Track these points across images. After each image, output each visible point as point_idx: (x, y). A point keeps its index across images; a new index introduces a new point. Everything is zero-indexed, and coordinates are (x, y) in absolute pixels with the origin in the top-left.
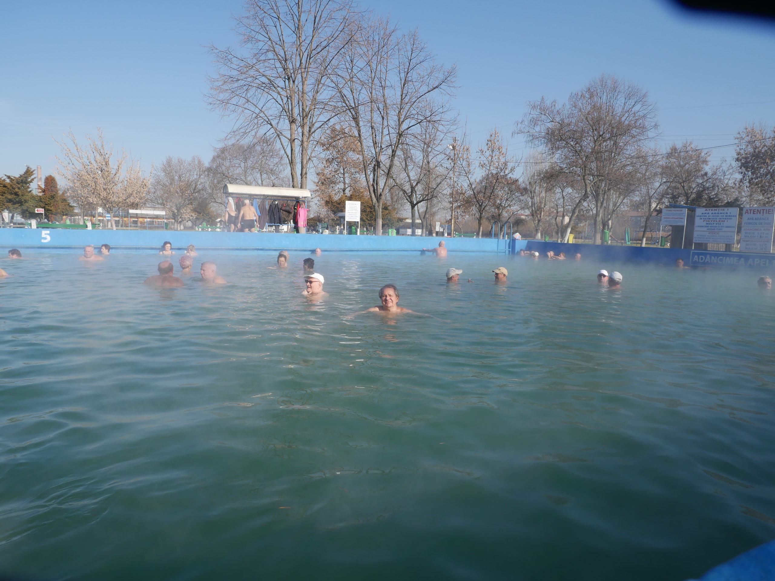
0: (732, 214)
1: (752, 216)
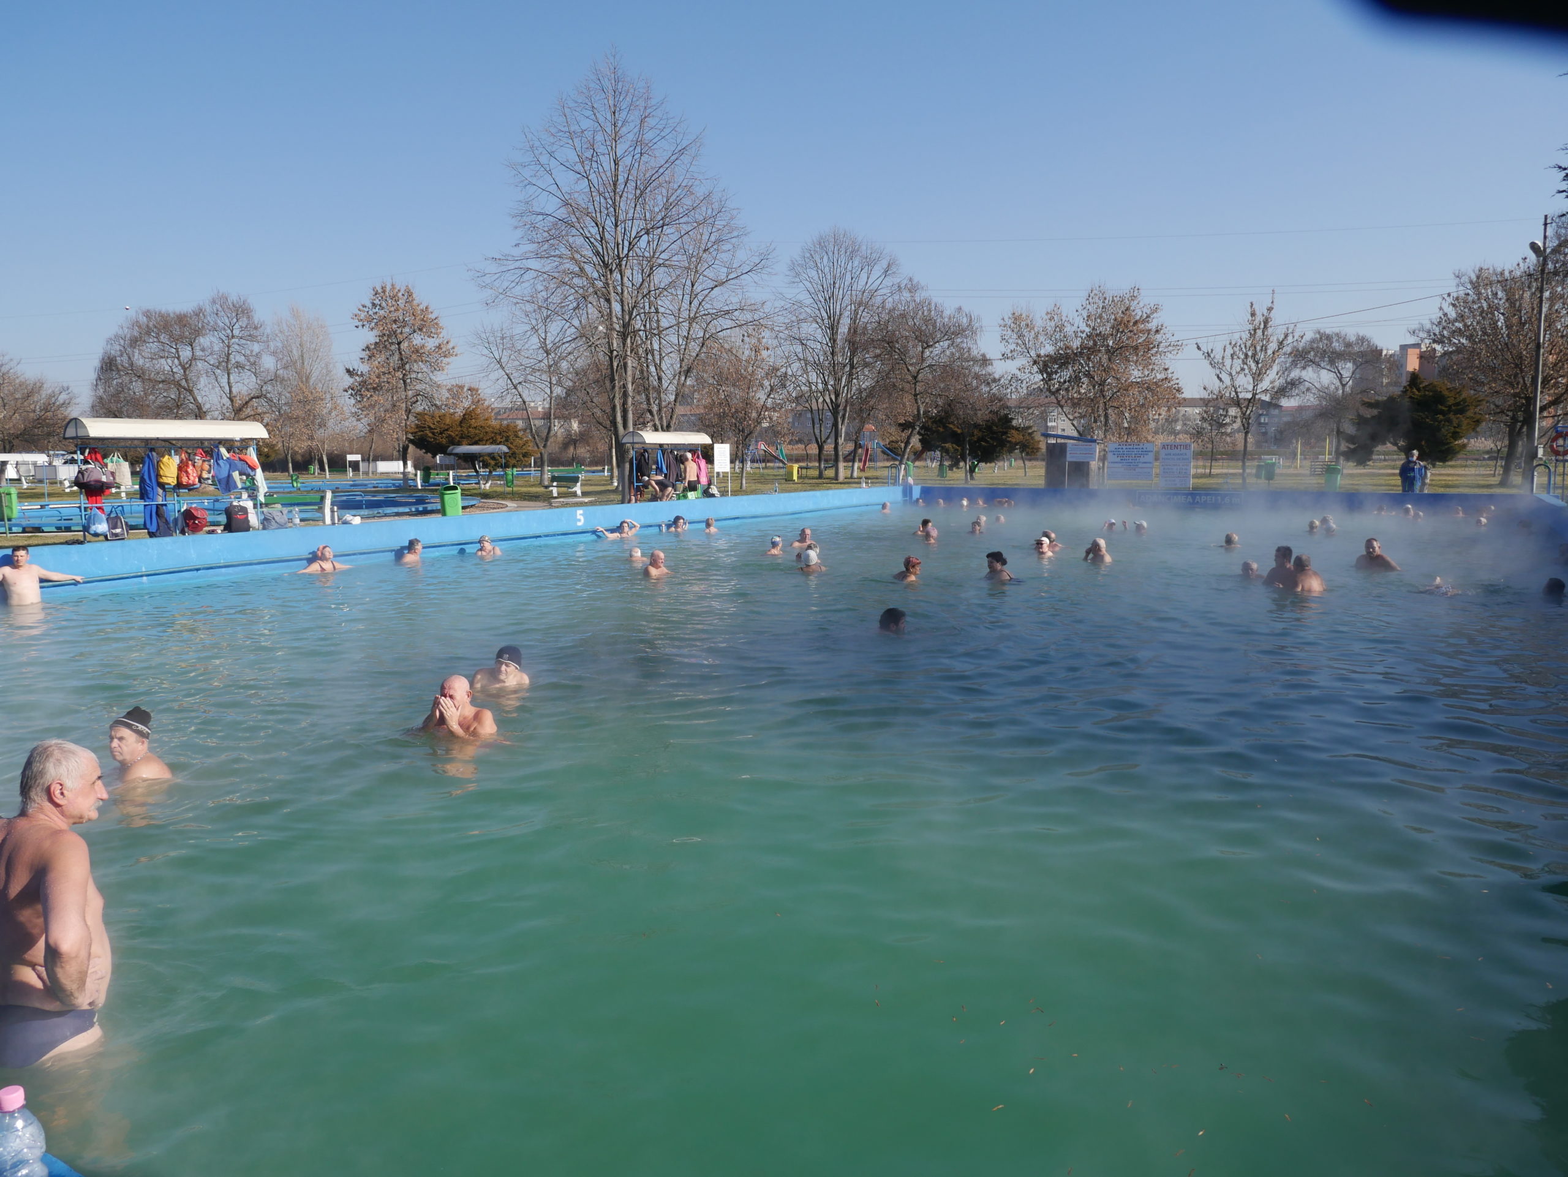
0: (1148, 450)
1: (1169, 451)
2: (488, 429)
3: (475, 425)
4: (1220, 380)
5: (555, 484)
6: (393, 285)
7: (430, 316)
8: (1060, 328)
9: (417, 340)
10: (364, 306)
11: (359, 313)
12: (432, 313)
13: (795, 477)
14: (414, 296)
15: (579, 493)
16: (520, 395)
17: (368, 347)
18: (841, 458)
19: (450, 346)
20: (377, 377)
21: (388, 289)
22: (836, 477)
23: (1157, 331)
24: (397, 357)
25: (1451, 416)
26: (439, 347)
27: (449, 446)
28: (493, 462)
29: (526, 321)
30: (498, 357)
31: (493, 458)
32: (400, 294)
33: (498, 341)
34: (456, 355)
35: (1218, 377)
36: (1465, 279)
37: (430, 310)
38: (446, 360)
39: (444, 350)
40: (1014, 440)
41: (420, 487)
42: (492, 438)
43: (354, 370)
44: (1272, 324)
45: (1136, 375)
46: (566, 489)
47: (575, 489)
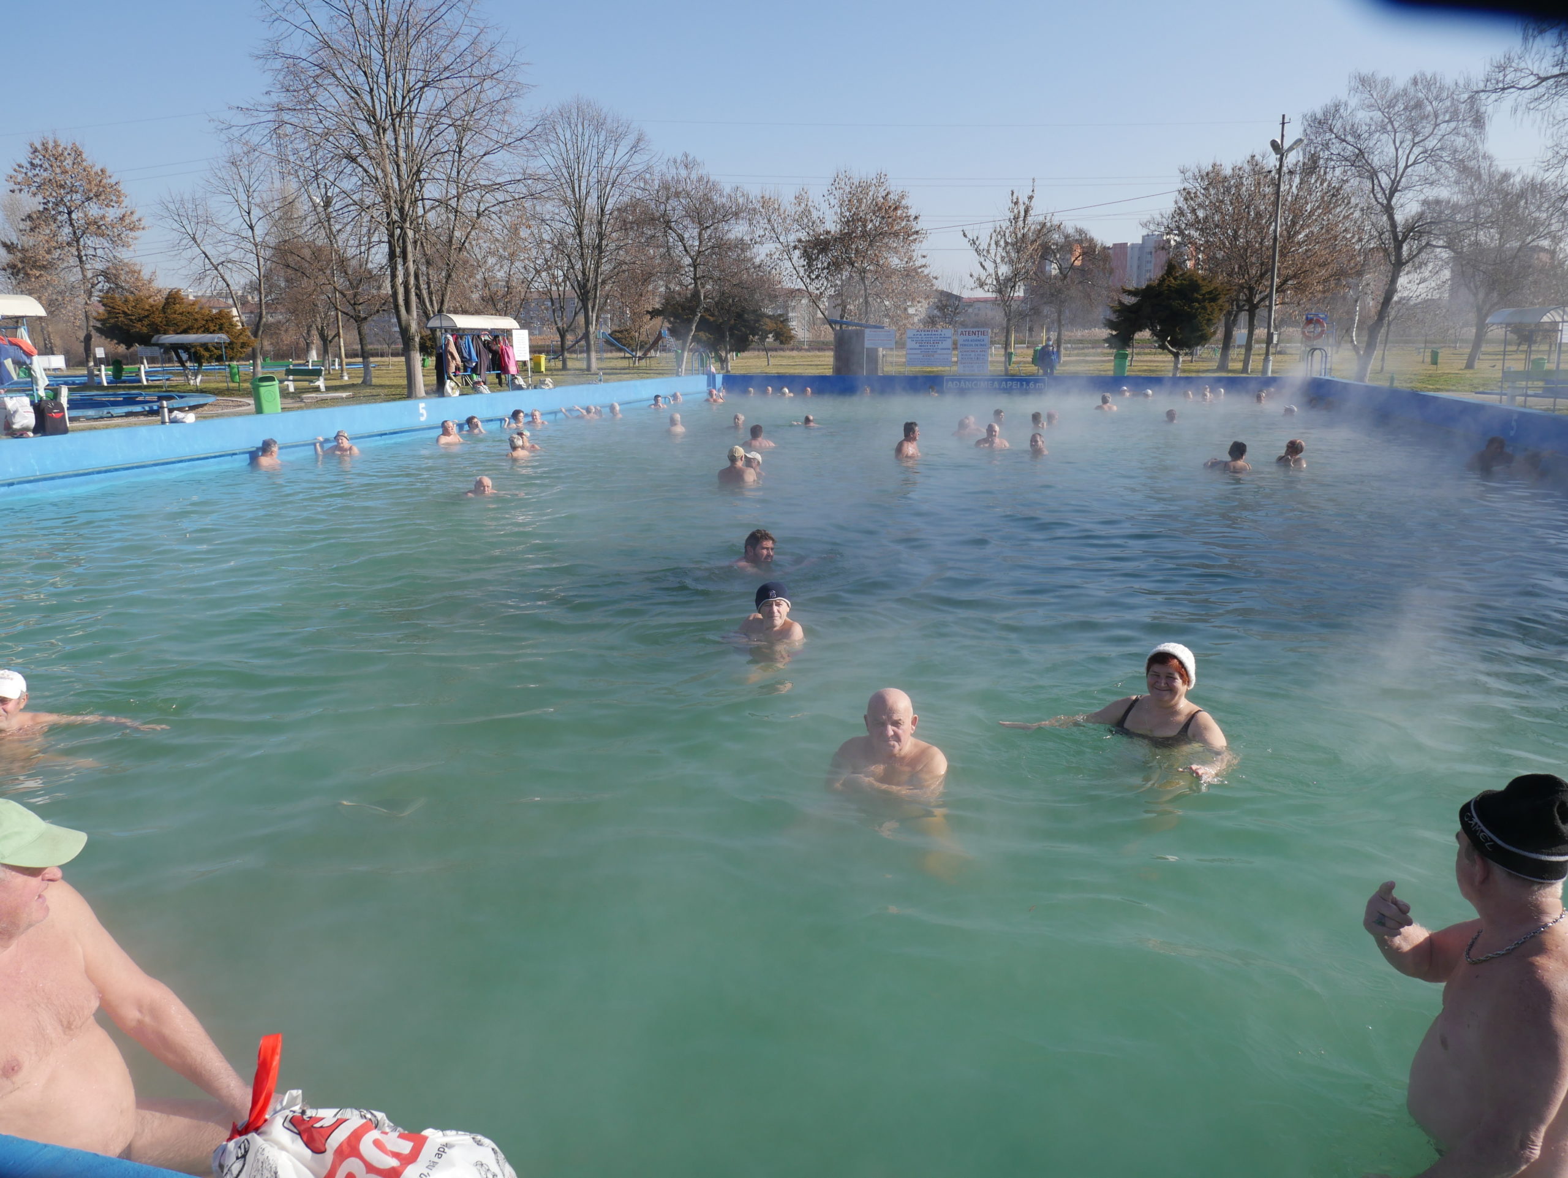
0: (946, 336)
1: (967, 337)
2: (197, 316)
3: (181, 311)
4: (984, 267)
5: (291, 378)
6: (55, 142)
7: (109, 181)
8: (807, 212)
9: (94, 210)
10: (20, 166)
11: (15, 174)
12: (110, 177)
13: (543, 369)
14: (84, 156)
15: (323, 388)
16: (222, 277)
17: (29, 217)
18: (593, 348)
19: (135, 217)
20: (48, 253)
21: (51, 145)
22: (589, 369)
23: (916, 218)
24: (67, 230)
25: (1206, 304)
26: (122, 219)
27: (153, 336)
28: (207, 354)
29: (225, 191)
30: (190, 233)
31: (207, 349)
32: (66, 153)
33: (190, 214)
34: (143, 229)
35: (981, 264)
36: (1189, 174)
37: (107, 174)
38: (132, 234)
39: (127, 221)
40: (768, 329)
41: (105, 384)
42: (204, 326)
43: (12, 244)
44: (1031, 212)
45: (895, 261)
46: (306, 384)
47: (317, 383)
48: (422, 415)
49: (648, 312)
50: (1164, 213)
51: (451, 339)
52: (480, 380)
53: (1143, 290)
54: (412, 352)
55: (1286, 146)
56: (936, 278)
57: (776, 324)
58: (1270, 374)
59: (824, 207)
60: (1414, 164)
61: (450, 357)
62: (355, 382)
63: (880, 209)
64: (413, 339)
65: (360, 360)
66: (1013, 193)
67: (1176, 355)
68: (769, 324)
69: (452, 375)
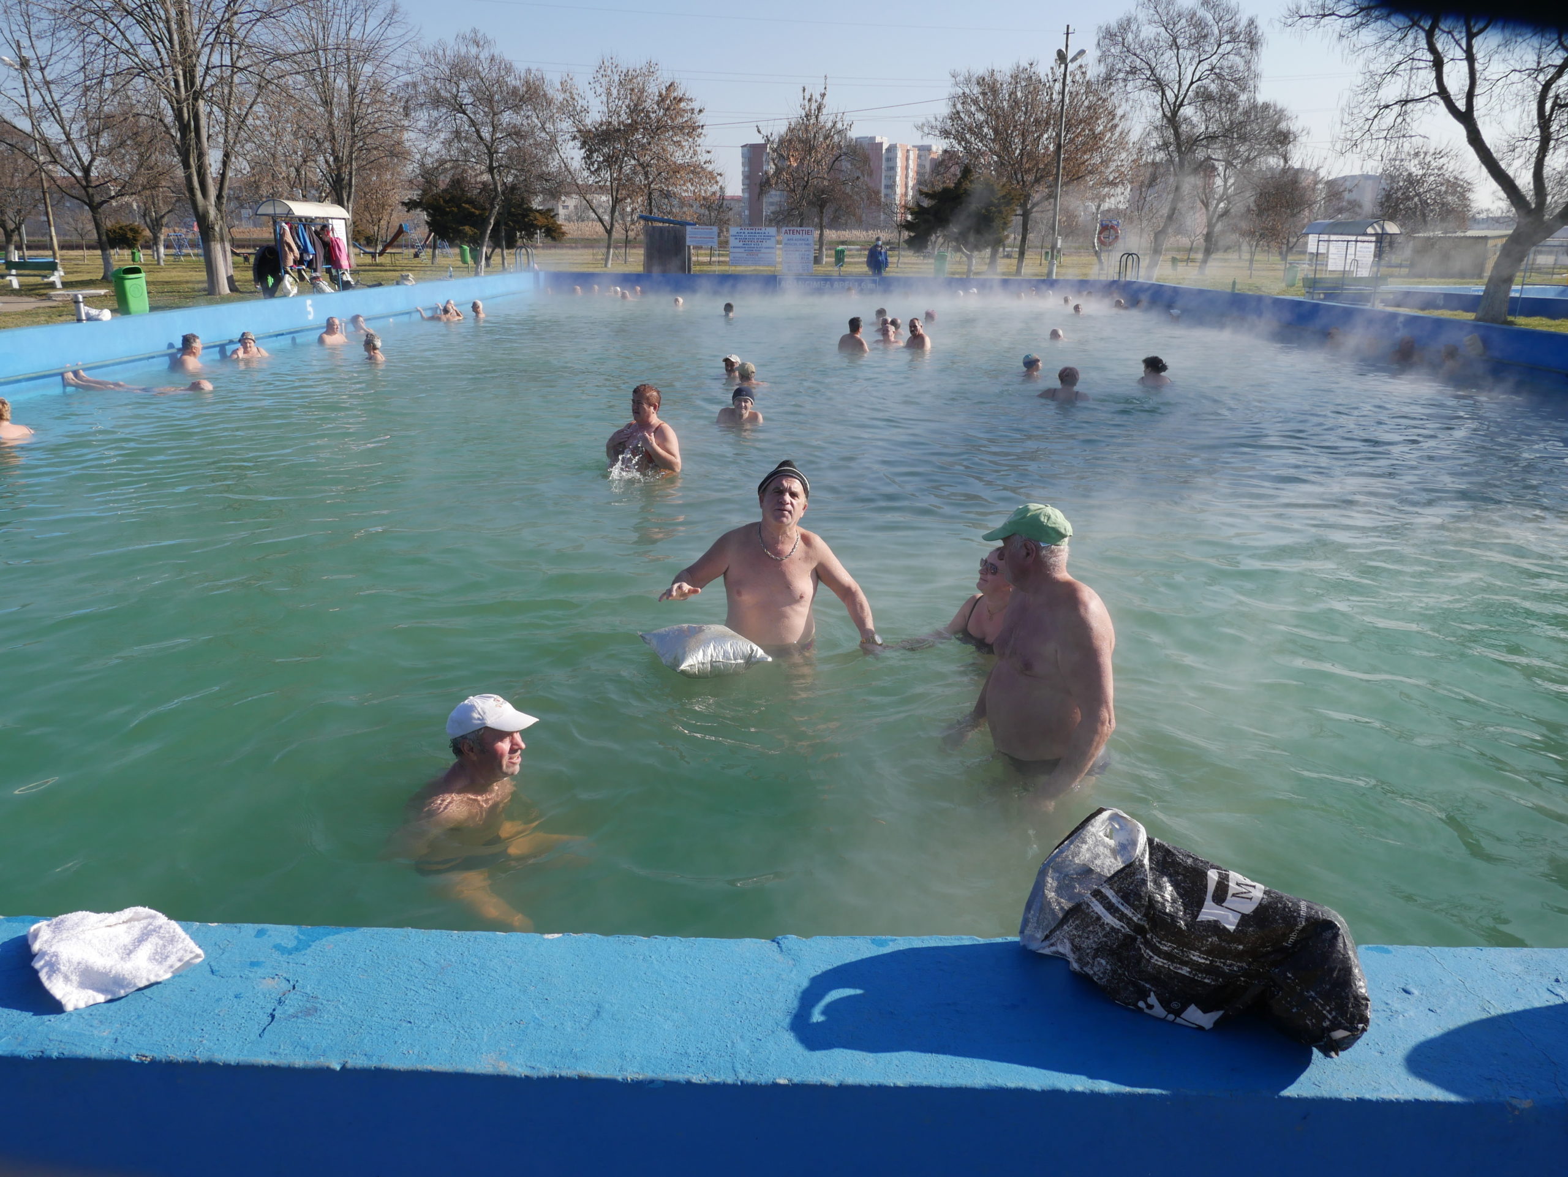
0: (770, 234)
1: (791, 236)
5: (14, 272)
8: (571, 100)
15: (59, 285)
23: (700, 111)
36: (961, 78)
40: (539, 224)
44: (824, 111)
45: (679, 157)
46: (38, 280)
47: (52, 279)
48: (309, 313)
49: (403, 204)
50: (938, 116)
51: (287, 228)
52: (318, 274)
53: (939, 193)
54: (212, 243)
55: (1069, 57)
56: (720, 175)
57: (547, 219)
58: (1054, 277)
59: (590, 95)
60: (1199, 79)
61: (287, 249)
62: (94, 278)
63: (663, 100)
64: (213, 228)
65: (99, 252)
66: (804, 90)
67: (969, 258)
68: (541, 220)
69: (289, 269)
